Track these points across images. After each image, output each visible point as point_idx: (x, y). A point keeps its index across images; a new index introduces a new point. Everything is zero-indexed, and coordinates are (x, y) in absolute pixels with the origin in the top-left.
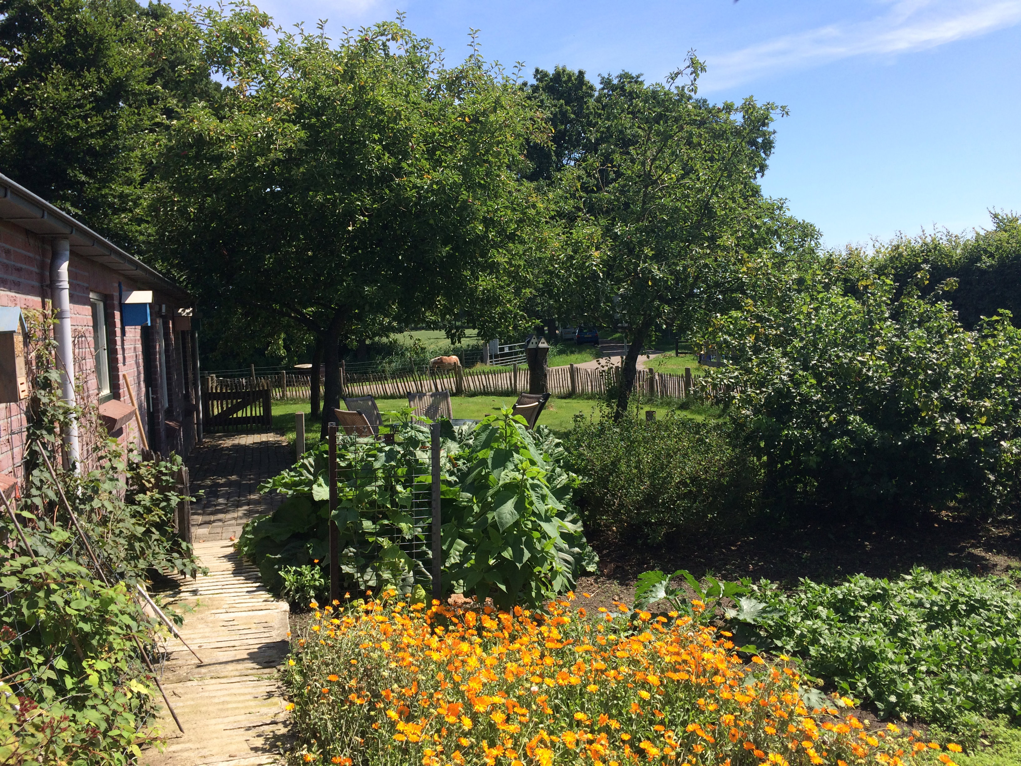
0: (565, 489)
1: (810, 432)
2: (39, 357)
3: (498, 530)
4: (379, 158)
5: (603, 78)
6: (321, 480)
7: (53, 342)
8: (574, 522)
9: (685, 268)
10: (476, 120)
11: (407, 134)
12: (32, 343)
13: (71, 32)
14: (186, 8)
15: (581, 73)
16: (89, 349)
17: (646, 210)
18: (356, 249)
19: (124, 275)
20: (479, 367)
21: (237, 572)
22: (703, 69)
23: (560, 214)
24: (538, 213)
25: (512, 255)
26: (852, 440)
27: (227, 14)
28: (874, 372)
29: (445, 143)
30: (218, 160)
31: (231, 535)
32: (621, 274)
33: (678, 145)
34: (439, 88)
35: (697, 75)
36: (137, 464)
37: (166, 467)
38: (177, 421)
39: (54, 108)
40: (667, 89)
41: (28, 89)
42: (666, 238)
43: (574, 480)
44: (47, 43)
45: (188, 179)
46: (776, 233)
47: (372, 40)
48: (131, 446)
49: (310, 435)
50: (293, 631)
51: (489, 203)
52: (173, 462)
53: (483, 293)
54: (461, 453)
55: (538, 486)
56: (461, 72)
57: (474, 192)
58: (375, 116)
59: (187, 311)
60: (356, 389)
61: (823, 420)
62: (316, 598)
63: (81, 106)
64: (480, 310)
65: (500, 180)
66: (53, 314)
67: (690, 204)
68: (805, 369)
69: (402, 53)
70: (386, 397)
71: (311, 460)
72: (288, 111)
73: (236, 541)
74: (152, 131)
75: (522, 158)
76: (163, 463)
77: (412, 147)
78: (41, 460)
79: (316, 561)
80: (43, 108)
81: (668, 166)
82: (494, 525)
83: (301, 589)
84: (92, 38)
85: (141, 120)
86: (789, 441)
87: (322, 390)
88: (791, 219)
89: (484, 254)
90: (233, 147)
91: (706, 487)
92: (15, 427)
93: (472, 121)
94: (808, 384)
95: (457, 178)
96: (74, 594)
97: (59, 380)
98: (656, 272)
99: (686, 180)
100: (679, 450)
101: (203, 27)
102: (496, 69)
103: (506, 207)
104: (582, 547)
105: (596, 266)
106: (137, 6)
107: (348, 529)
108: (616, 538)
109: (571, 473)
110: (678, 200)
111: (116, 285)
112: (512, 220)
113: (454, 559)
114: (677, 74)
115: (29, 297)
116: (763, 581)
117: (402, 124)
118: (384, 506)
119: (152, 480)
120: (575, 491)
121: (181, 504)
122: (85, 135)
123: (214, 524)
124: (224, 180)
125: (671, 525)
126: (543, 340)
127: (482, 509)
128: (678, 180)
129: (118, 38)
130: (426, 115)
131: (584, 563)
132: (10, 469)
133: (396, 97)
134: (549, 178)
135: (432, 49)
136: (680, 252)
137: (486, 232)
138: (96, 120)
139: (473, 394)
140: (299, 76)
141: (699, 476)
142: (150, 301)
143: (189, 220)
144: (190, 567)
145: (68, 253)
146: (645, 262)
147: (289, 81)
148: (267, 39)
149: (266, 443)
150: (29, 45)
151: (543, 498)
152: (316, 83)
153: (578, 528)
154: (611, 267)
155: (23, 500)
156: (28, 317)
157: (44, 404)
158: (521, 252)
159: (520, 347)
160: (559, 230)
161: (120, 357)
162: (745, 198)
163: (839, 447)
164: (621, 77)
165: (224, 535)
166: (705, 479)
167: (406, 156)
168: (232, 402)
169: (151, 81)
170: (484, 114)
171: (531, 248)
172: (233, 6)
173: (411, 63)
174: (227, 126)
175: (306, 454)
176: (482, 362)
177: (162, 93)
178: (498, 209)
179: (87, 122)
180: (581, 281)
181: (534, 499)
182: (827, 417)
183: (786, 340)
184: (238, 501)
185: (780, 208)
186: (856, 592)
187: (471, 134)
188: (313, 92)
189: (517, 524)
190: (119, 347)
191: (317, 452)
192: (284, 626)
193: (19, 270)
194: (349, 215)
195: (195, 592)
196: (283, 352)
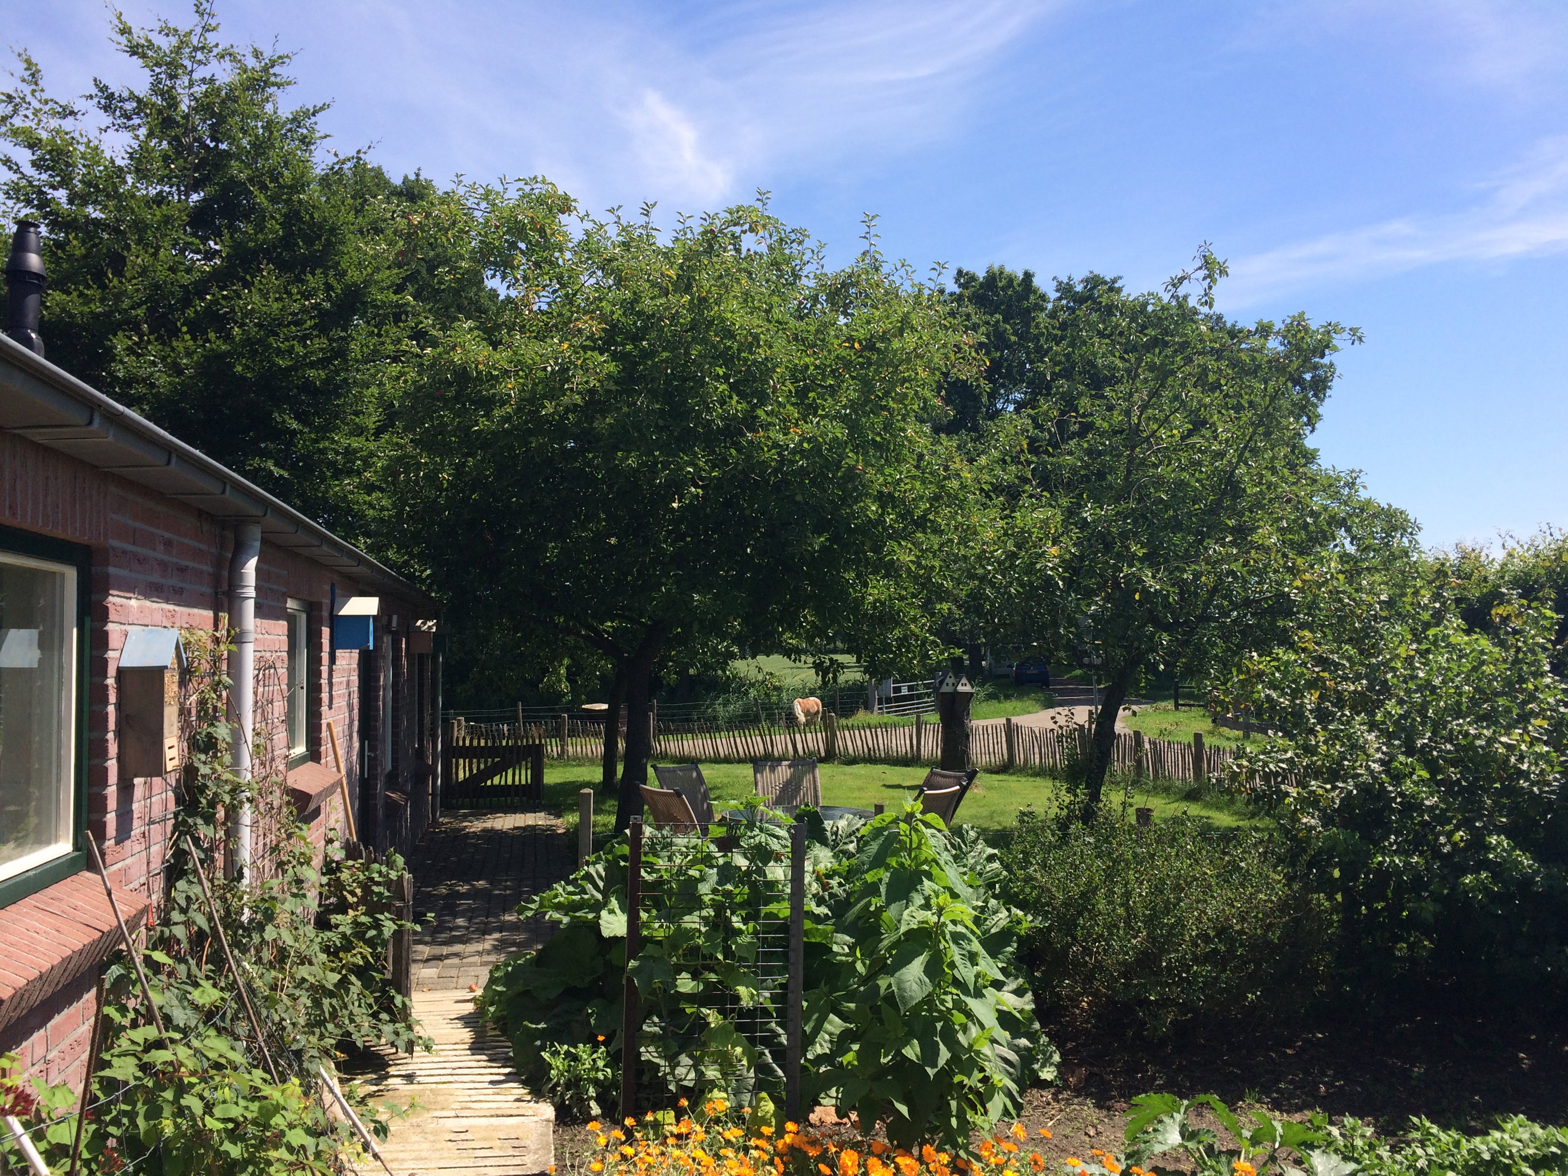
0: (1005, 935)
1: (1422, 861)
2: (202, 702)
3: (898, 1009)
4: (722, 403)
5: (1060, 283)
6: (614, 903)
7: (225, 678)
8: (1019, 992)
9: (1197, 576)
10: (870, 346)
11: (766, 368)
12: (194, 680)
13: (292, 217)
14: (454, 186)
15: (1028, 276)
16: (279, 687)
17: (1132, 484)
18: (682, 537)
19: (340, 573)
20: (861, 717)
21: (476, 1047)
22: (1223, 272)
23: (998, 489)
24: (963, 487)
25: (921, 550)
26: (1496, 877)
27: (513, 194)
28: (1530, 764)
29: (823, 380)
30: (488, 404)
31: (471, 982)
32: (1092, 583)
33: (1183, 386)
34: (815, 299)
35: (1214, 281)
36: (337, 863)
37: (380, 873)
38: (403, 792)
39: (260, 326)
40: (1166, 300)
41: (225, 297)
42: (1165, 528)
43: (1019, 922)
44: (256, 234)
45: (441, 429)
46: (1342, 523)
47: (721, 231)
48: (331, 835)
49: (599, 818)
50: (559, 1157)
51: (887, 471)
52: (390, 865)
53: (875, 608)
54: (836, 866)
55: (963, 936)
56: (850, 277)
57: (866, 454)
58: (721, 341)
59: (430, 623)
60: (673, 745)
61: (1442, 840)
62: (598, 1100)
63: (297, 323)
64: (868, 633)
65: (906, 437)
66: (228, 635)
67: (1203, 476)
68: (1409, 753)
69: (763, 249)
70: (716, 760)
71: (600, 868)
72: (593, 334)
73: (479, 992)
74: (395, 359)
75: (938, 402)
76: (376, 866)
77: (774, 387)
78: (190, 865)
79: (601, 1038)
80: (245, 324)
81: (1167, 417)
82: (890, 998)
83: (575, 1083)
84: (321, 228)
85: (383, 343)
86: (1383, 874)
87: (621, 745)
88: (1369, 502)
89: (877, 550)
90: (510, 387)
91: (1242, 945)
92: (157, 813)
93: (864, 349)
94: (1415, 777)
95: (840, 432)
96: (220, 1092)
97: (228, 740)
98: (1149, 581)
99: (1195, 439)
100: (1196, 879)
101: (477, 214)
102: (902, 272)
103: (914, 478)
104: (1032, 1037)
105: (1052, 569)
106: (387, 182)
107: (653, 992)
108: (1087, 1022)
109: (1014, 910)
110: (1183, 470)
111: (327, 588)
112: (922, 497)
113: (821, 1047)
114: (1182, 280)
115: (195, 611)
116: (1349, 1121)
117: (761, 354)
118: (712, 957)
119: (358, 891)
120: (1021, 940)
121: (398, 934)
122: (301, 364)
123: (447, 962)
124: (493, 433)
125: (1185, 1008)
126: (964, 681)
127: (869, 968)
128: (1183, 438)
129: (356, 227)
130: (796, 339)
131: (1036, 1066)
132: (143, 880)
133: (752, 313)
134: (975, 428)
135: (806, 244)
136: (1187, 550)
137: (882, 515)
138: (319, 343)
139: (852, 761)
140: (611, 282)
141: (1231, 927)
142: (374, 612)
143: (440, 489)
144: (405, 1036)
145: (258, 544)
146: (1131, 566)
147: (596, 291)
148: (568, 229)
149: (533, 828)
150: (232, 237)
151: (972, 958)
152: (635, 293)
153: (1027, 1003)
154: (1076, 571)
155: (159, 928)
156: (189, 643)
157: (203, 776)
158: (936, 547)
159: (927, 686)
160: (994, 513)
161: (325, 696)
162: (1292, 467)
163: (1472, 890)
164: (1087, 281)
165: (461, 980)
166: (1242, 932)
167: (764, 398)
168: (486, 763)
169: (399, 289)
170: (884, 338)
171: (951, 541)
172: (521, 184)
173: (775, 264)
174: (502, 357)
175: (592, 858)
176: (866, 708)
177: (413, 307)
178: (901, 480)
179: (305, 346)
180: (1030, 592)
181: (957, 959)
182: (1449, 835)
183: (1373, 702)
184: (486, 924)
185: (1351, 485)
186: (1514, 1150)
187: (862, 368)
188: (630, 306)
189: (928, 1001)
190: (324, 682)
191: (610, 857)
192: (545, 1147)
193: (182, 570)
194: (676, 486)
195: (410, 1078)
196: (564, 686)
